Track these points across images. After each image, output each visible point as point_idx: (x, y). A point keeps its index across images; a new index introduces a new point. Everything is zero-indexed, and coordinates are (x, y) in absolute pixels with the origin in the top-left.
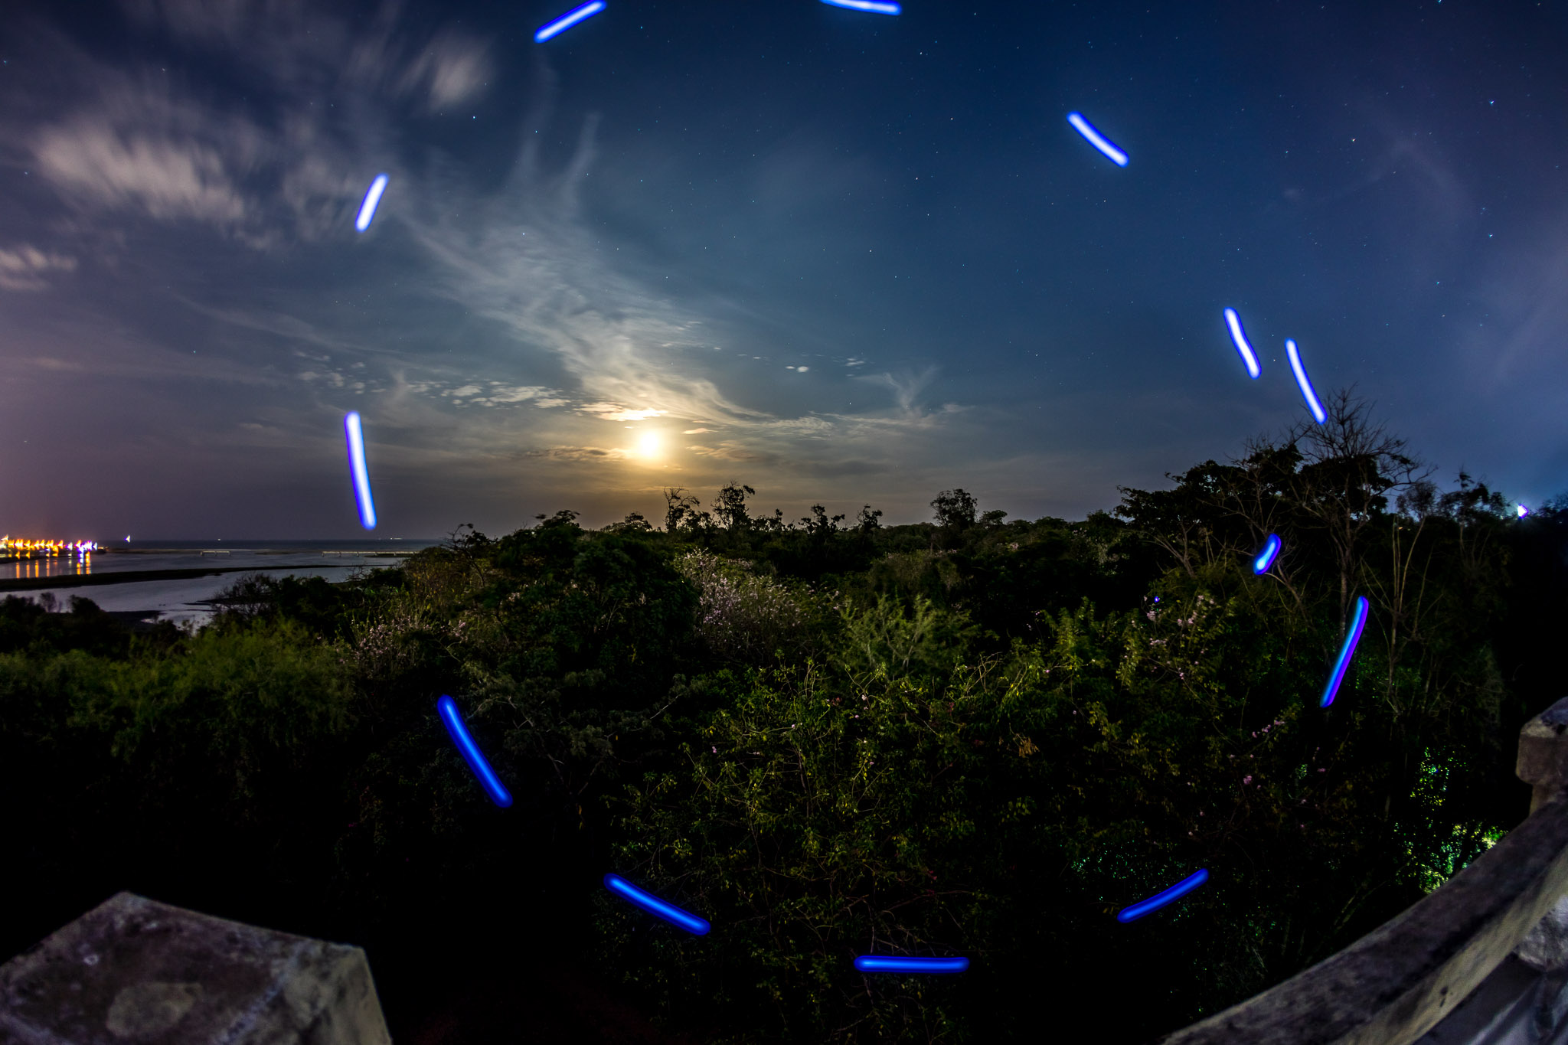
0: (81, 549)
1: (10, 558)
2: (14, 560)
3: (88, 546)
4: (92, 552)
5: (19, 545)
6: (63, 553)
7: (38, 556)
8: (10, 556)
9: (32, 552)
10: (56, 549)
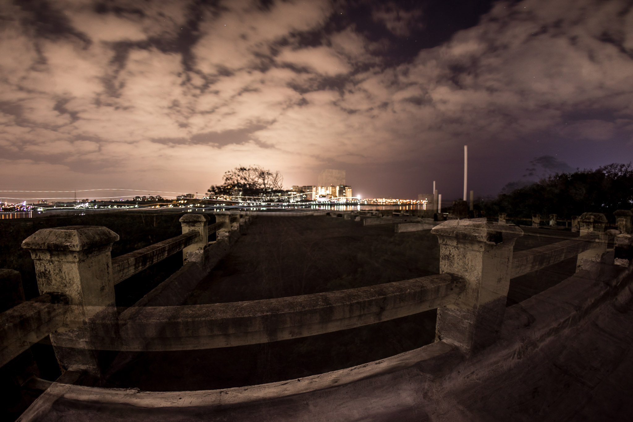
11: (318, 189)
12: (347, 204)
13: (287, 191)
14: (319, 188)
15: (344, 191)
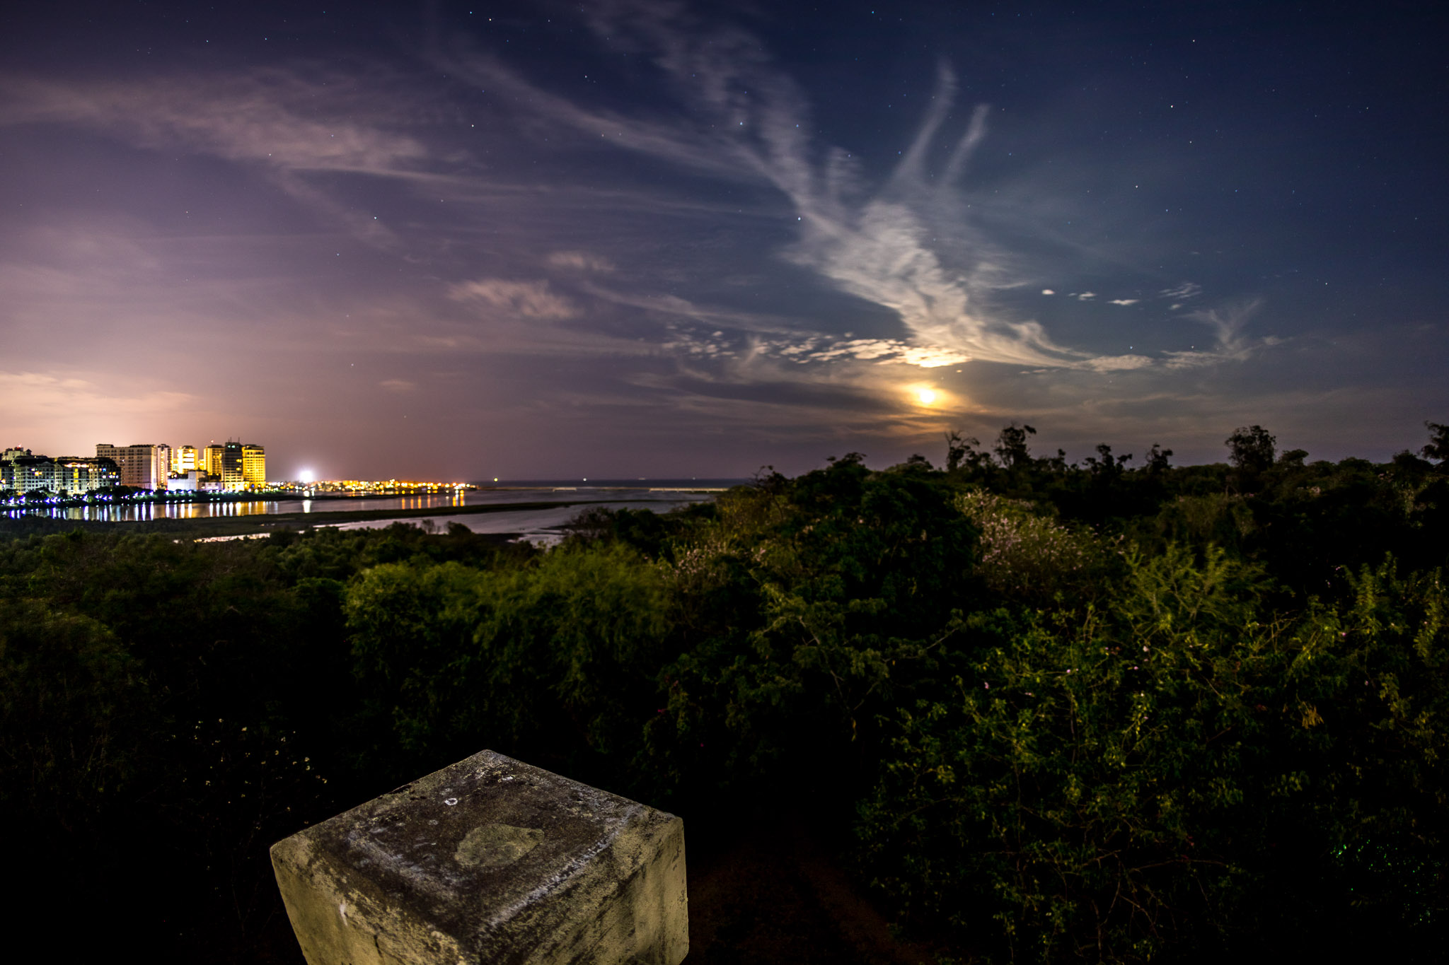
0: (457, 488)
1: (396, 495)
2: (400, 496)
3: (463, 485)
4: (463, 489)
5: (404, 485)
6: (441, 490)
7: (420, 493)
8: (397, 493)
9: (414, 489)
10: (435, 487)
11: (176, 453)
12: (246, 497)
13: (63, 461)
14: (180, 451)
15: (238, 461)
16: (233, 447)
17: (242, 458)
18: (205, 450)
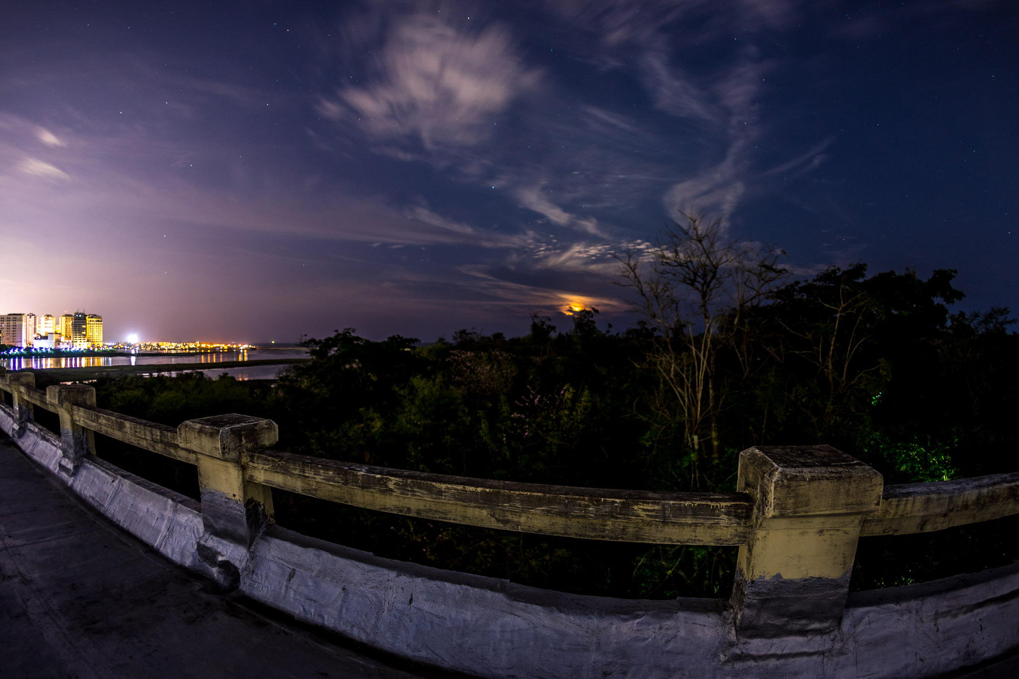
0: (241, 348)
1: (198, 353)
3: (246, 346)
4: (249, 350)
5: (203, 346)
6: (229, 349)
7: (214, 351)
8: (198, 351)
9: (211, 349)
10: (226, 347)
11: (40, 320)
12: (89, 353)
14: (43, 319)
15: (83, 326)
16: (80, 316)
17: (86, 324)
18: (60, 318)
